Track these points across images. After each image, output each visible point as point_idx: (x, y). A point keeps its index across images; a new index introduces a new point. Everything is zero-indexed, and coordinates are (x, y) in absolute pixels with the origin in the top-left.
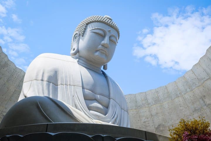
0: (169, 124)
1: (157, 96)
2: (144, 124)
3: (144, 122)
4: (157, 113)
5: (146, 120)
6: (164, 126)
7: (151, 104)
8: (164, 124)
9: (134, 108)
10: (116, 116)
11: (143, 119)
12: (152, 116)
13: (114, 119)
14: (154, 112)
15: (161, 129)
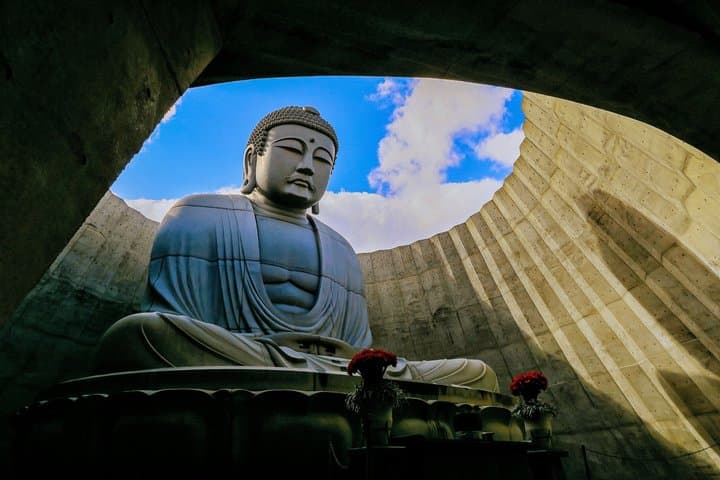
0: (457, 307)
1: (431, 252)
2: (410, 307)
3: (411, 304)
4: (434, 287)
5: (415, 299)
6: (447, 310)
7: (423, 269)
8: (447, 306)
9: (390, 277)
10: (331, 309)
11: (409, 299)
12: (424, 291)
13: (328, 314)
14: (428, 285)
15: (443, 315)
